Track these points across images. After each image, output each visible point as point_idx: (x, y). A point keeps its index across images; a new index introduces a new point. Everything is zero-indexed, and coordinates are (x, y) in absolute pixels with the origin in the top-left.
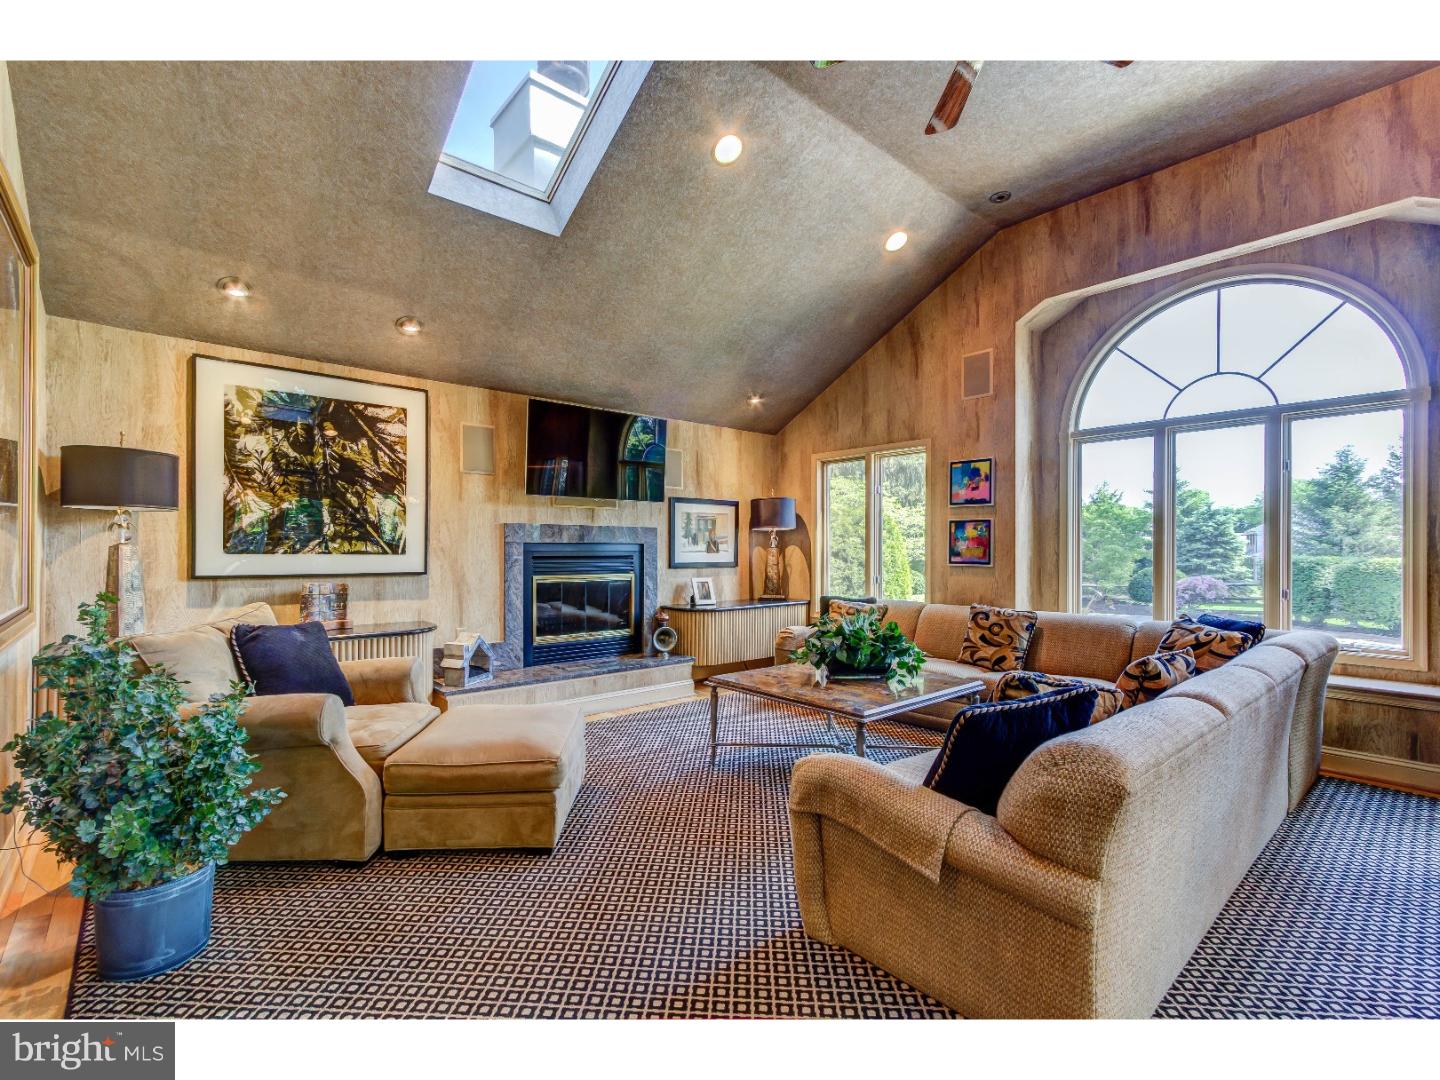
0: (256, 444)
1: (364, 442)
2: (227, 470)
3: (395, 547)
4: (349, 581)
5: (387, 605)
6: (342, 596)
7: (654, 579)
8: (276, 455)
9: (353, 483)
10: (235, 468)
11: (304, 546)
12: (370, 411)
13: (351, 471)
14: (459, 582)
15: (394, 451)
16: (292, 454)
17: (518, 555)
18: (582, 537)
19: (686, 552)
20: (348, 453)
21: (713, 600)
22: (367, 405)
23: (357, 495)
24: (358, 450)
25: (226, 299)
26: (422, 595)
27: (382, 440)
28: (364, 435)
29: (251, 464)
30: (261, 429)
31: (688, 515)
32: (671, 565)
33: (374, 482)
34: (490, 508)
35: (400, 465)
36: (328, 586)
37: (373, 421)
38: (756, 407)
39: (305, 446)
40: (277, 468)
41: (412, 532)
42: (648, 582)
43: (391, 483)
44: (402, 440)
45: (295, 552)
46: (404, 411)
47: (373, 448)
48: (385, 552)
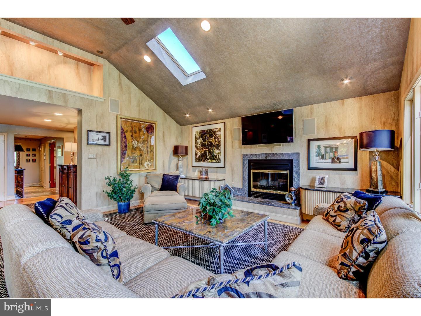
0: (199, 141)
1: (213, 137)
3: (218, 160)
4: (209, 169)
5: (218, 174)
6: (207, 172)
7: (298, 174)
8: (201, 143)
9: (211, 147)
10: (197, 147)
12: (214, 130)
13: (211, 144)
14: (232, 170)
15: (218, 138)
16: (203, 142)
17: (246, 162)
20: (211, 141)
23: (212, 149)
24: (212, 140)
26: (225, 173)
27: (216, 136)
29: (198, 145)
30: (199, 138)
31: (319, 147)
32: (309, 168)
33: (215, 146)
34: (239, 150)
35: (219, 141)
37: (215, 132)
39: (204, 141)
40: (201, 145)
41: (222, 157)
42: (294, 174)
43: (218, 147)
44: (220, 135)
45: (204, 162)
46: (220, 128)
47: (215, 138)
48: (217, 162)
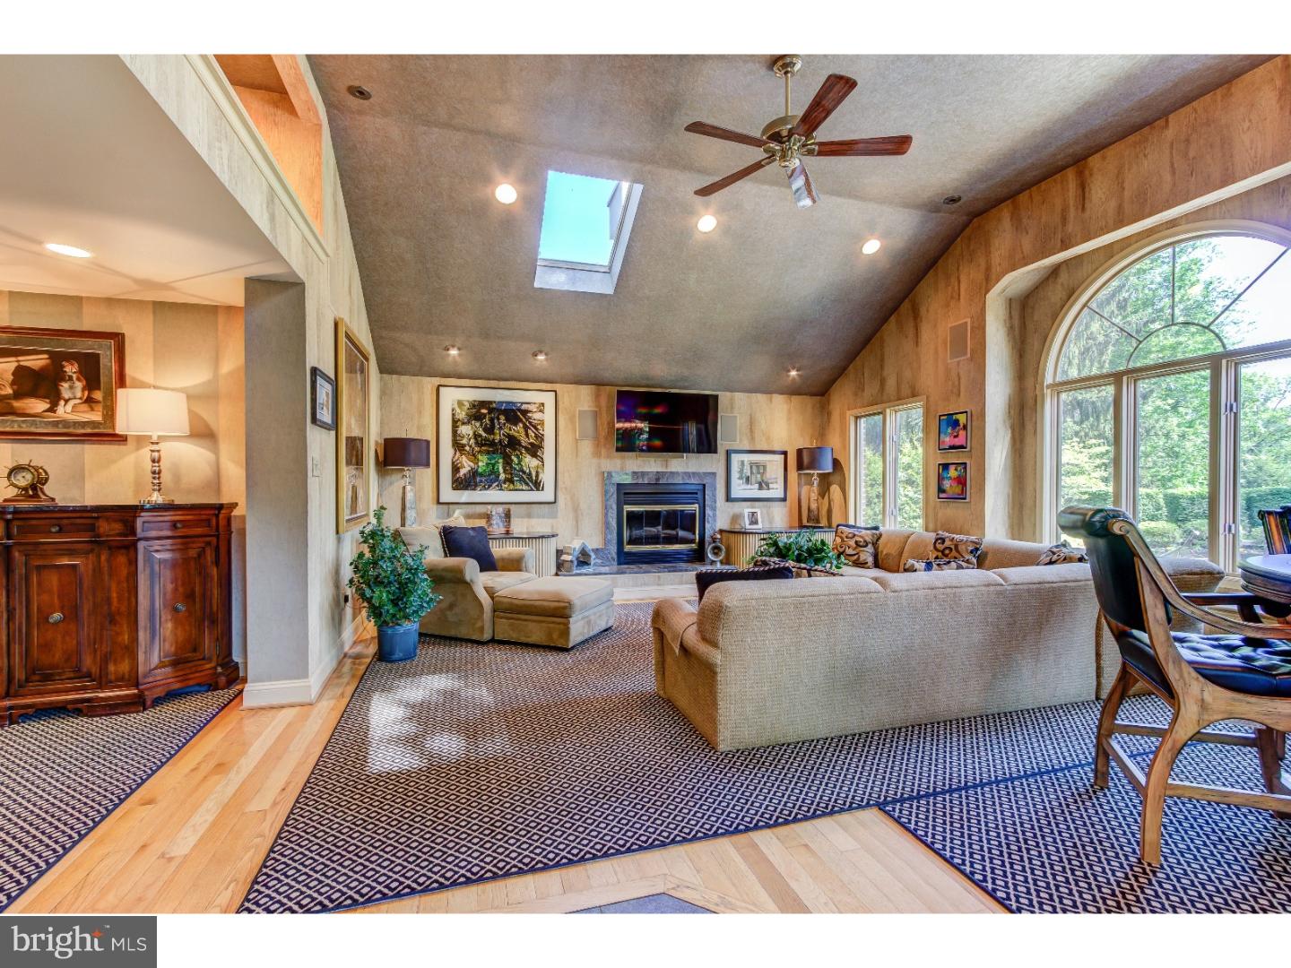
0: (466, 430)
1: (521, 425)
2: (453, 445)
3: (538, 485)
4: (513, 508)
5: (534, 521)
6: (508, 515)
7: (714, 509)
8: (476, 436)
9: (515, 450)
10: (458, 446)
11: (490, 486)
12: (524, 407)
13: (513, 442)
14: (576, 510)
15: (537, 429)
16: (484, 435)
17: (613, 490)
18: (658, 479)
19: (739, 489)
20: (512, 432)
21: (760, 526)
22: (522, 403)
23: (517, 456)
24: (518, 431)
25: (449, 355)
26: (554, 516)
27: (530, 423)
28: (521, 421)
29: (464, 441)
30: (469, 422)
31: (743, 462)
32: (728, 499)
33: (526, 448)
34: (595, 461)
35: (540, 438)
36: (500, 509)
37: (525, 412)
38: (794, 379)
39: (490, 430)
40: (477, 443)
41: (547, 477)
42: (708, 511)
43: (535, 450)
44: (542, 423)
45: (486, 489)
46: (543, 404)
47: (526, 428)
48: (532, 490)
